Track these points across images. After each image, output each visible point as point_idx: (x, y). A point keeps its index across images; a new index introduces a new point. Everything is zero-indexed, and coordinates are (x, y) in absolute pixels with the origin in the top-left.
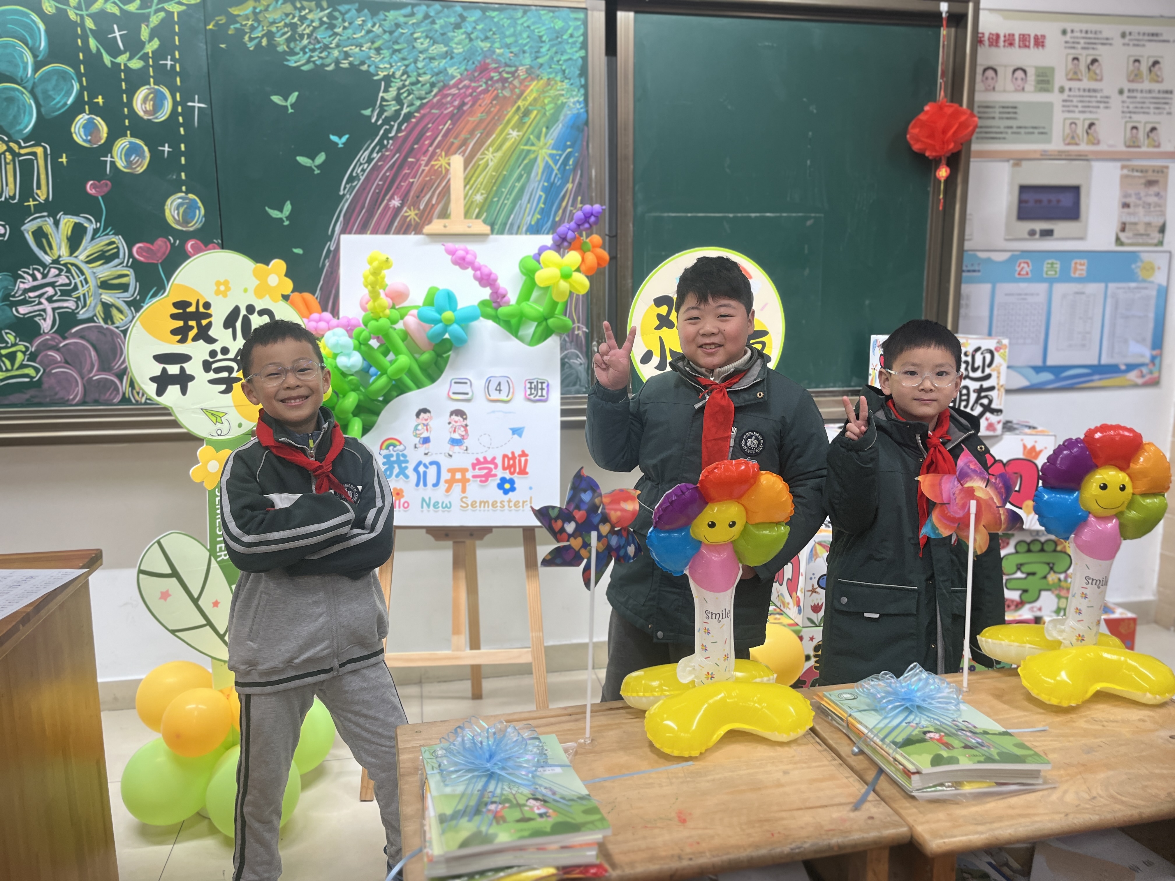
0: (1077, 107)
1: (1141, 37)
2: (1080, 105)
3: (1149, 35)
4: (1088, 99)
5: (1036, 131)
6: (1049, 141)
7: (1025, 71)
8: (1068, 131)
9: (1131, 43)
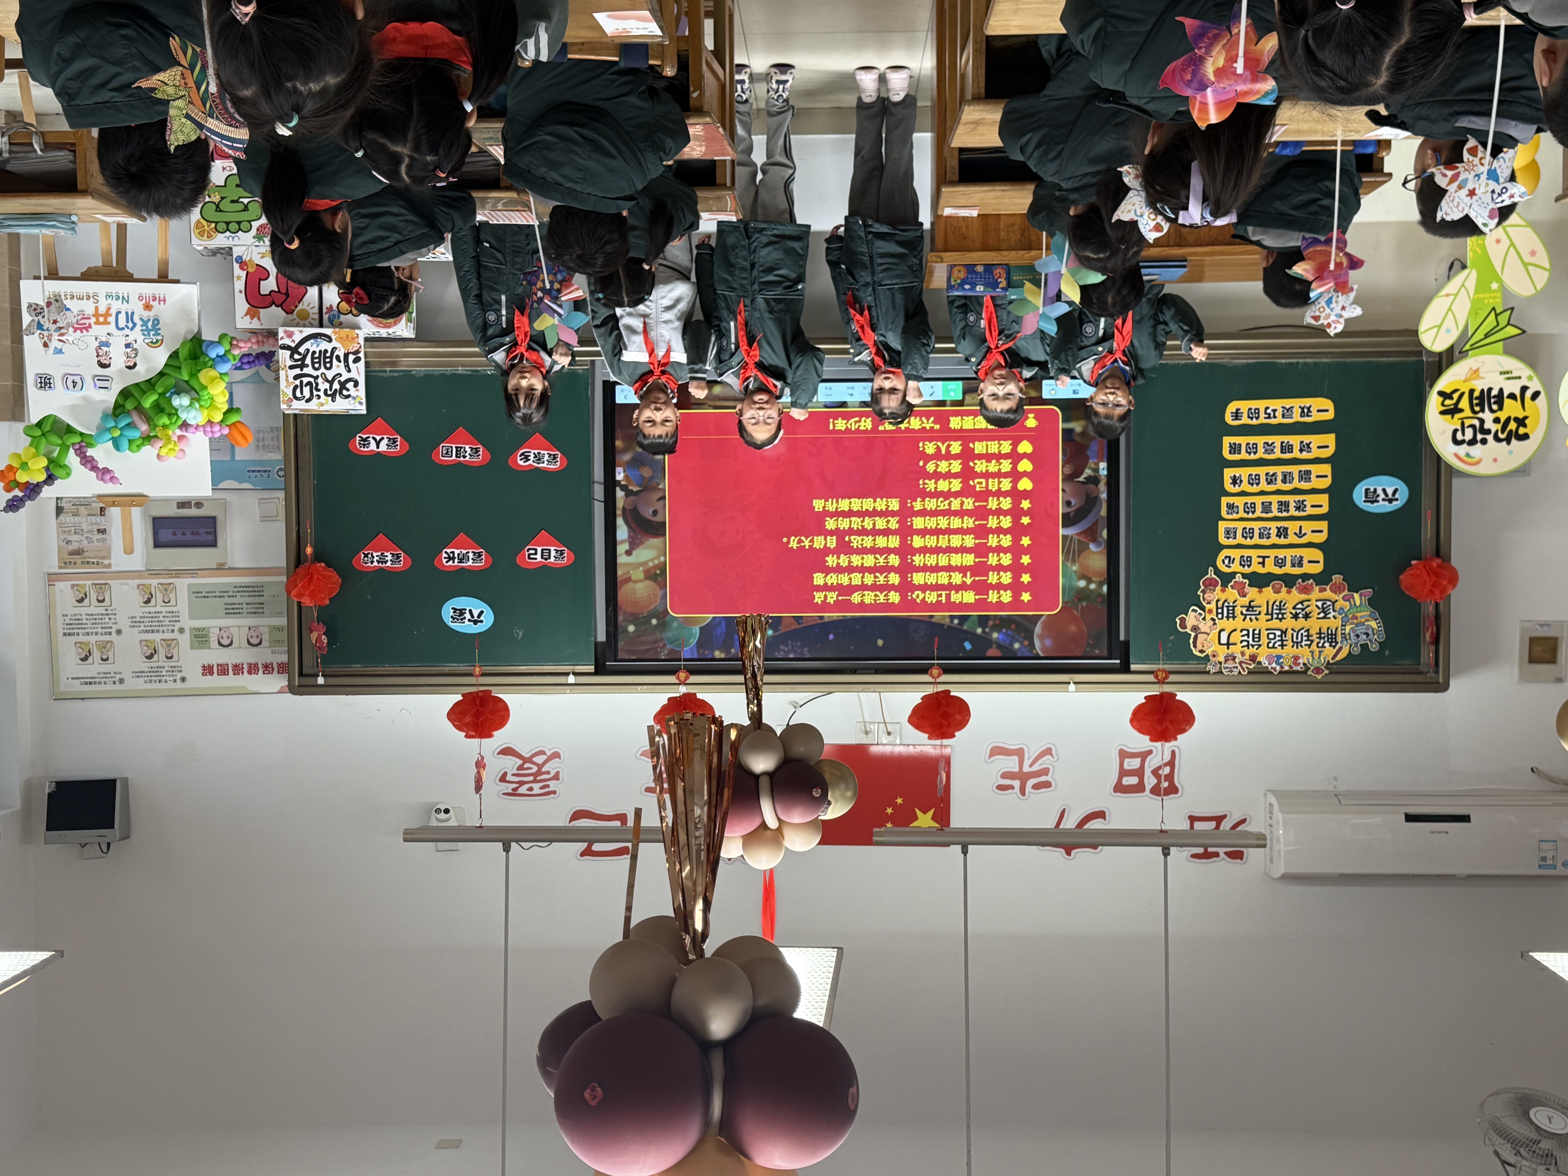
0: (164, 617)
1: (103, 680)
2: (161, 619)
3: (95, 683)
4: (153, 624)
5: (204, 594)
6: (189, 585)
7: (220, 644)
8: (172, 596)
9: (112, 674)
